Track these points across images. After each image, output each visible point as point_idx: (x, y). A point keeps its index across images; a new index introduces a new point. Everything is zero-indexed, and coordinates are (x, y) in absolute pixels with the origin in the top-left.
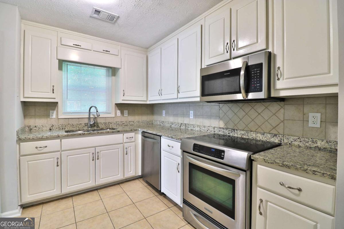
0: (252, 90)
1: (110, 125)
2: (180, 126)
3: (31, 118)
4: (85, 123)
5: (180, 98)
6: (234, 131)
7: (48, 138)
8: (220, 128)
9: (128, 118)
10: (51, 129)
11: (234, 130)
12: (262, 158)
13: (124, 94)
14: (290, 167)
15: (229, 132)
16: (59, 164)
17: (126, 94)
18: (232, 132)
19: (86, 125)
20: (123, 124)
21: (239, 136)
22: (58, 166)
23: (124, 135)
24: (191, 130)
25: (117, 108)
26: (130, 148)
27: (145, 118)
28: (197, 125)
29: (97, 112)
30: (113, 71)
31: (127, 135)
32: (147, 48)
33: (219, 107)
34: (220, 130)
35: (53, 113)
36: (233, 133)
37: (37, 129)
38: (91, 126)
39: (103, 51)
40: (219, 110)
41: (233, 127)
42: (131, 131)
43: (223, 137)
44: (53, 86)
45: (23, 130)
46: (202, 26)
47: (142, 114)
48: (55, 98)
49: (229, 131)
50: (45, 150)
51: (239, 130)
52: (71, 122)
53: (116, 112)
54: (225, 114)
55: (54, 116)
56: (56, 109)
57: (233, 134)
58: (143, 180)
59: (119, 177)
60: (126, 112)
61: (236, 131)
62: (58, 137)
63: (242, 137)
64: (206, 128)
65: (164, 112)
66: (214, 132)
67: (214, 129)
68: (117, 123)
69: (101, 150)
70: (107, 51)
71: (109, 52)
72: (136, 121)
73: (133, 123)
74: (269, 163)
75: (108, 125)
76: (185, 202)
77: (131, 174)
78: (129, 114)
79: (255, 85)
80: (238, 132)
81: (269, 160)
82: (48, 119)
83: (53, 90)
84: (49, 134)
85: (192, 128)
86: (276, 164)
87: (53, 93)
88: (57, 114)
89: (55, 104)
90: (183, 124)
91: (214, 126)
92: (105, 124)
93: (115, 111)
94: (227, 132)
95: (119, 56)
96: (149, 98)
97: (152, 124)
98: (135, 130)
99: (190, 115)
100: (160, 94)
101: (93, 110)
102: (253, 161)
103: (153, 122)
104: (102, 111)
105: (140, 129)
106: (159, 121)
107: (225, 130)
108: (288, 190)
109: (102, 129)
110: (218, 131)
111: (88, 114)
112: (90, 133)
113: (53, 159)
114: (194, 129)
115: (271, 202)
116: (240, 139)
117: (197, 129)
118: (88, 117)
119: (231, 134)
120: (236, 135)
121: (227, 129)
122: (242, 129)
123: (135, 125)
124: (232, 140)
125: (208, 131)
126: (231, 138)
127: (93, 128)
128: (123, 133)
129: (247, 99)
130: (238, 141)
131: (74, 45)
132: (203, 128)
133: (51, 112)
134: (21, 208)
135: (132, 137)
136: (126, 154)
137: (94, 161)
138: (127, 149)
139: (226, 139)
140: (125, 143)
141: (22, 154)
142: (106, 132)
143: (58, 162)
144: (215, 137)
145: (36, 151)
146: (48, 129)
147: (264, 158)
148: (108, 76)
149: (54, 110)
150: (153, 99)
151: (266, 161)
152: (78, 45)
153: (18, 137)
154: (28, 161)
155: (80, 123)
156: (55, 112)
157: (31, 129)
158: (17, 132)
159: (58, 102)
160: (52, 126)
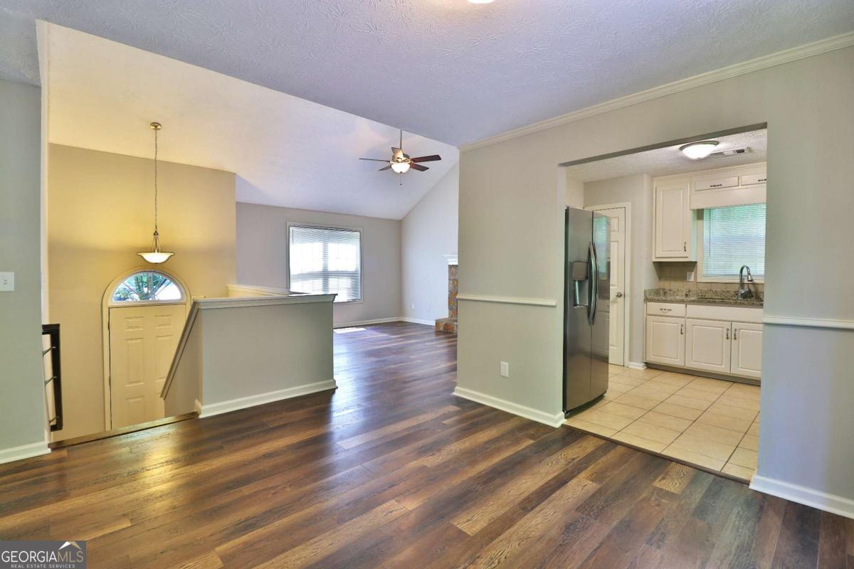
3: (666, 280)
4: (735, 290)
7: (673, 301)
10: (687, 294)
16: (683, 331)
19: (737, 293)
22: (682, 333)
29: (750, 274)
35: (690, 275)
37: (672, 293)
38: (744, 296)
44: (685, 243)
45: (657, 292)
48: (688, 257)
50: (669, 313)
52: (715, 288)
55: (692, 279)
56: (695, 270)
62: (682, 302)
69: (741, 328)
82: (685, 283)
83: (685, 247)
84: (679, 298)
87: (685, 250)
88: (696, 277)
89: (693, 264)
101: (745, 272)
104: (756, 273)
111: (739, 278)
112: (723, 301)
113: (677, 325)
118: (739, 281)
127: (744, 299)
131: (711, 186)
133: (688, 273)
134: (646, 365)
137: (729, 339)
141: (648, 313)
145: (661, 313)
146: (684, 294)
149: (692, 271)
152: (718, 186)
153: (645, 296)
154: (653, 321)
155: (728, 290)
156: (693, 273)
157: (665, 293)
158: (645, 291)
159: (696, 262)
160: (689, 291)
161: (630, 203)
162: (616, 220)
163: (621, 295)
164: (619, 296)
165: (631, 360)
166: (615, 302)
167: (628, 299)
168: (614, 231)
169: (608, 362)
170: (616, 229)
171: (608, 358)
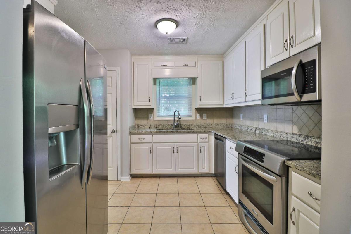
0: (306, 91)
1: (191, 127)
2: (255, 130)
3: (139, 119)
4: (172, 124)
5: (248, 101)
6: (308, 138)
7: (145, 133)
8: (293, 134)
9: (206, 121)
10: (149, 127)
11: (307, 136)
12: (293, 164)
13: (200, 99)
14: (315, 176)
15: (303, 139)
16: (151, 152)
17: (202, 100)
18: (305, 138)
19: (172, 125)
20: (202, 126)
21: (313, 145)
22: (151, 153)
23: (198, 135)
24: (265, 135)
25: (196, 111)
26: (204, 147)
27: (224, 122)
28: (271, 130)
29: (179, 115)
30: (193, 81)
31: (200, 136)
32: (223, 54)
33: (293, 110)
34: (293, 136)
35: (151, 116)
36: (306, 140)
37: (142, 127)
38: (176, 126)
39: (183, 65)
40: (293, 113)
41: (307, 133)
42: (205, 132)
43: (296, 145)
44: (150, 97)
45: (134, 127)
46: (265, 25)
47: (220, 117)
48: (151, 106)
49: (302, 137)
50: (144, 141)
51: (313, 138)
52: (162, 123)
53: (196, 116)
54: (299, 118)
55: (152, 118)
56: (153, 113)
57: (307, 142)
58: (216, 179)
59: (194, 171)
60: (205, 115)
61: (309, 138)
62: (151, 133)
63: (317, 146)
64: (279, 134)
65: (242, 115)
66: (287, 138)
67: (287, 135)
68: (197, 125)
69: (180, 146)
70: (186, 65)
71: (188, 65)
72: (214, 124)
73: (211, 126)
74: (299, 170)
75: (189, 126)
76: (240, 202)
77: (205, 170)
78: (208, 117)
79: (309, 85)
80: (312, 139)
81: (299, 167)
82: (148, 120)
83: (150, 100)
84: (148, 130)
85: (266, 133)
86: (304, 171)
87: (150, 102)
88: (154, 117)
89: (152, 110)
90: (257, 129)
91: (287, 131)
92: (187, 125)
93: (195, 114)
94: (300, 139)
95: (196, 67)
96: (226, 102)
97: (232, 127)
98: (208, 132)
99: (265, 119)
100: (233, 98)
101: (177, 114)
102: (289, 168)
103: (233, 125)
104: (183, 115)
105: (212, 131)
106: (238, 124)
107: (298, 137)
108: (315, 201)
109: (183, 129)
110: (291, 137)
111: (173, 117)
112: (171, 131)
113: (148, 148)
114: (268, 133)
115: (302, 213)
116: (313, 148)
117: (271, 134)
118: (173, 119)
119: (305, 142)
120: (309, 143)
121: (300, 135)
122: (318, 136)
123: (214, 127)
124: (306, 149)
125: (281, 136)
126: (305, 146)
127: (177, 128)
128: (198, 133)
129: (301, 101)
130: (312, 150)
131: (162, 65)
132: (277, 134)
133: (150, 115)
134: (131, 176)
135: (206, 138)
136: (201, 152)
137: (175, 153)
138: (201, 148)
139: (299, 147)
140: (199, 142)
141: (131, 142)
142: (183, 131)
143: (151, 151)
144: (288, 144)
145: (139, 141)
146: (148, 127)
147: (296, 165)
148: (189, 85)
149: (152, 114)
150: (229, 103)
151: (297, 167)
152: (165, 65)
153: (130, 131)
154: (135, 147)
155: (168, 124)
156: (152, 115)
157: (139, 127)
158: (129, 128)
159: (154, 109)
160: (150, 126)
161: (119, 68)
162: (110, 79)
163: (114, 132)
164: (113, 132)
165: (122, 175)
166: (111, 136)
167: (119, 134)
168: (109, 86)
169: (107, 179)
170: (110, 85)
171: (107, 177)
